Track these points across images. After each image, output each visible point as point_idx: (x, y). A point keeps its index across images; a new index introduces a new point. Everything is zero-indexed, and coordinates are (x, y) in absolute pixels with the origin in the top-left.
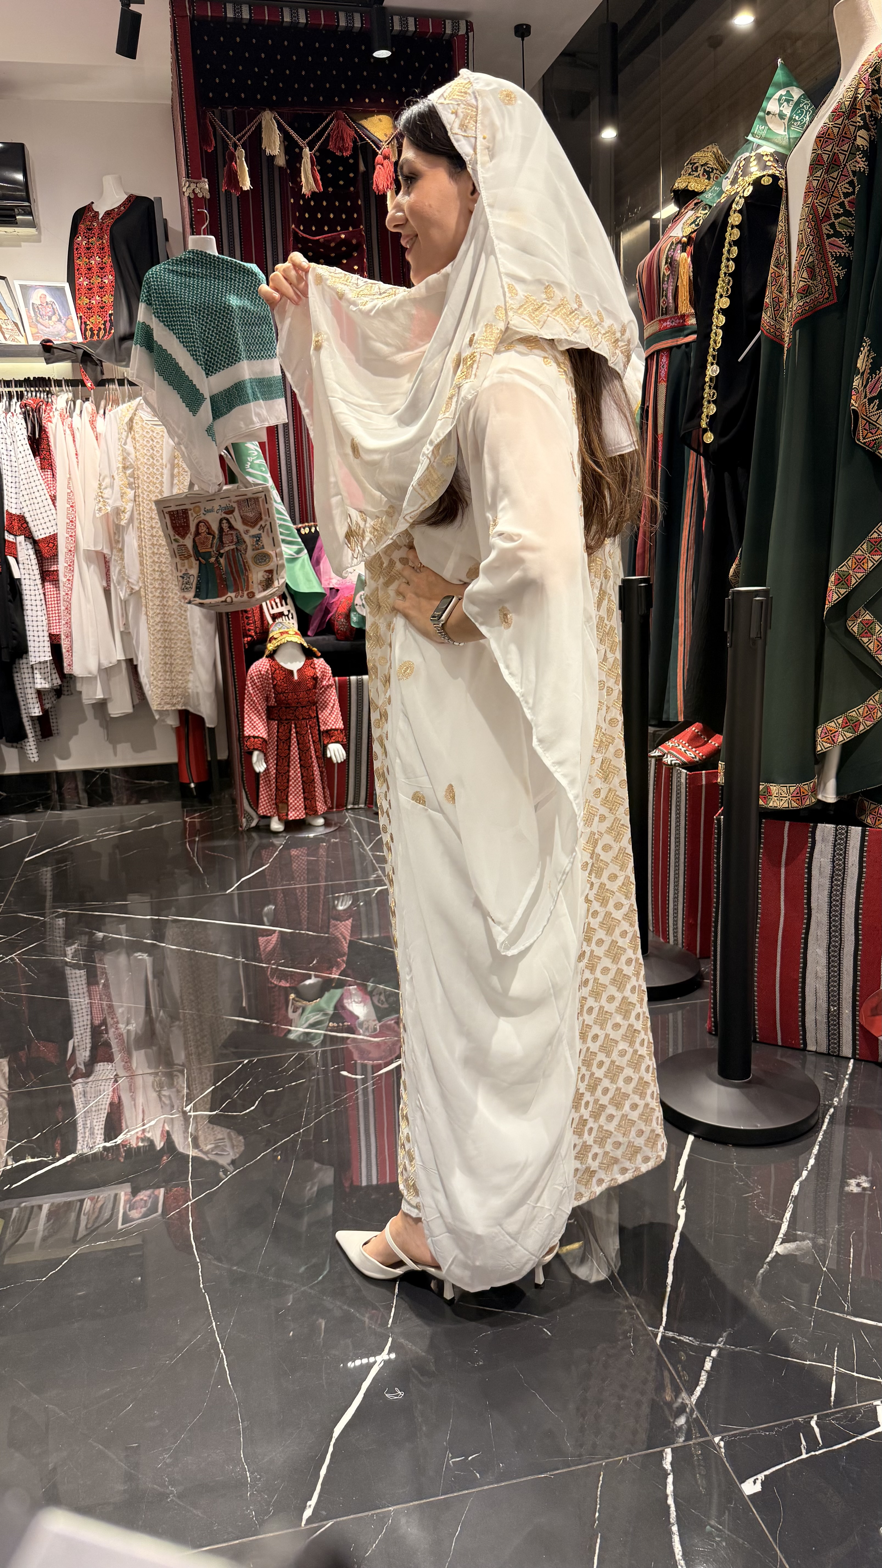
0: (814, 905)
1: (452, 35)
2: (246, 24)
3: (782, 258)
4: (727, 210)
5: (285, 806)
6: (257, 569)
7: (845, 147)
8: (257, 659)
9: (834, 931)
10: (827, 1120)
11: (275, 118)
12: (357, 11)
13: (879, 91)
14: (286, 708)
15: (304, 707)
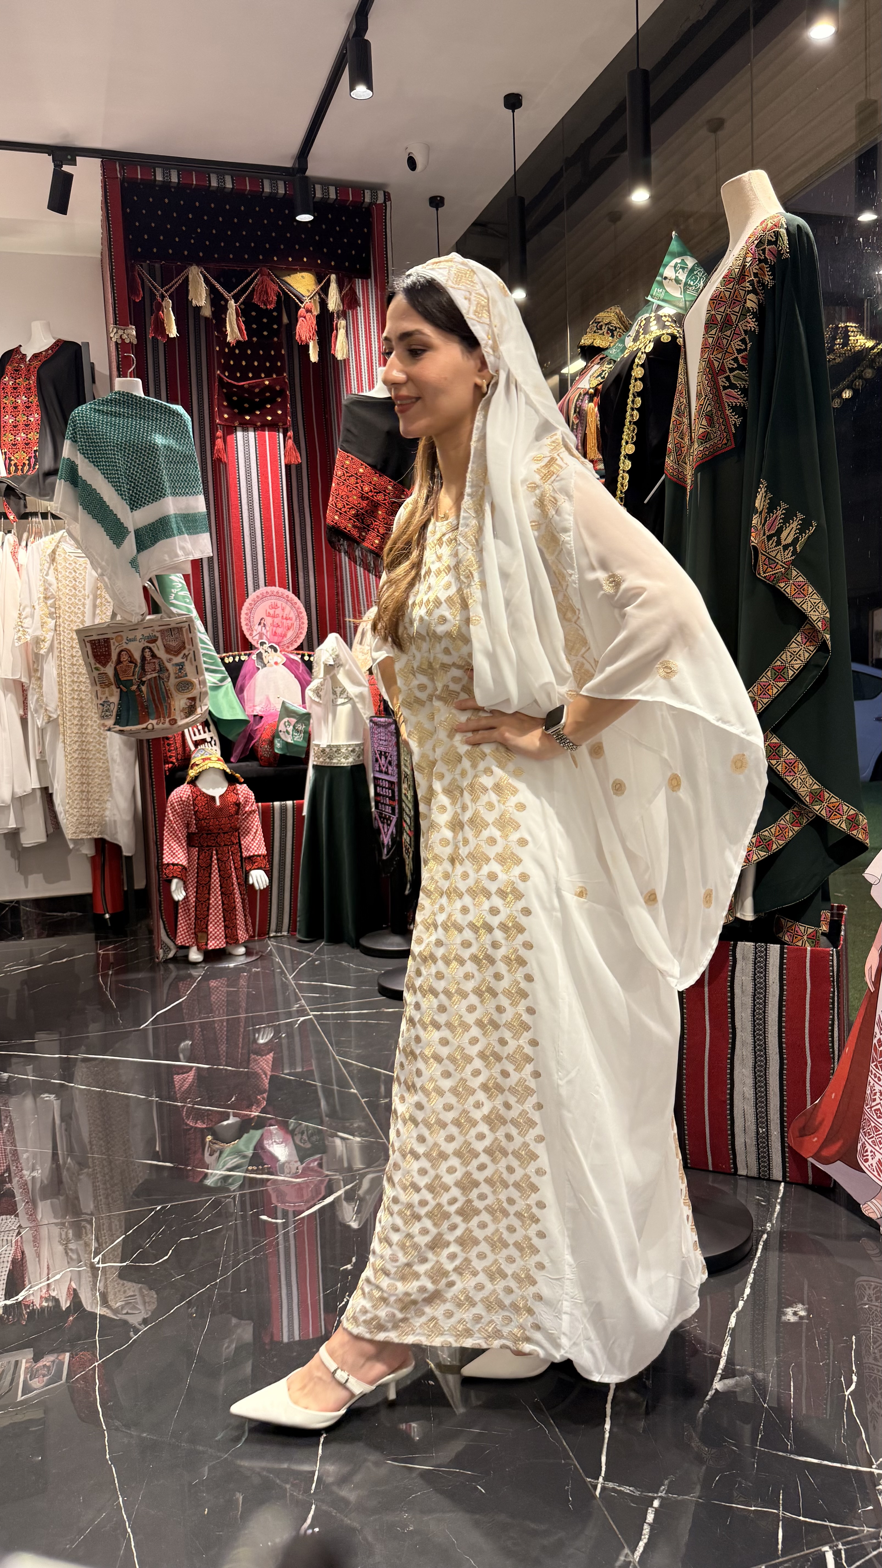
0: (738, 1024)
1: (371, 204)
2: (174, 187)
3: (683, 407)
4: (630, 364)
5: (205, 935)
7: (737, 309)
8: (179, 786)
9: (759, 1050)
10: (760, 1247)
11: (201, 272)
12: (281, 180)
13: (765, 261)
14: (207, 834)
15: (226, 833)
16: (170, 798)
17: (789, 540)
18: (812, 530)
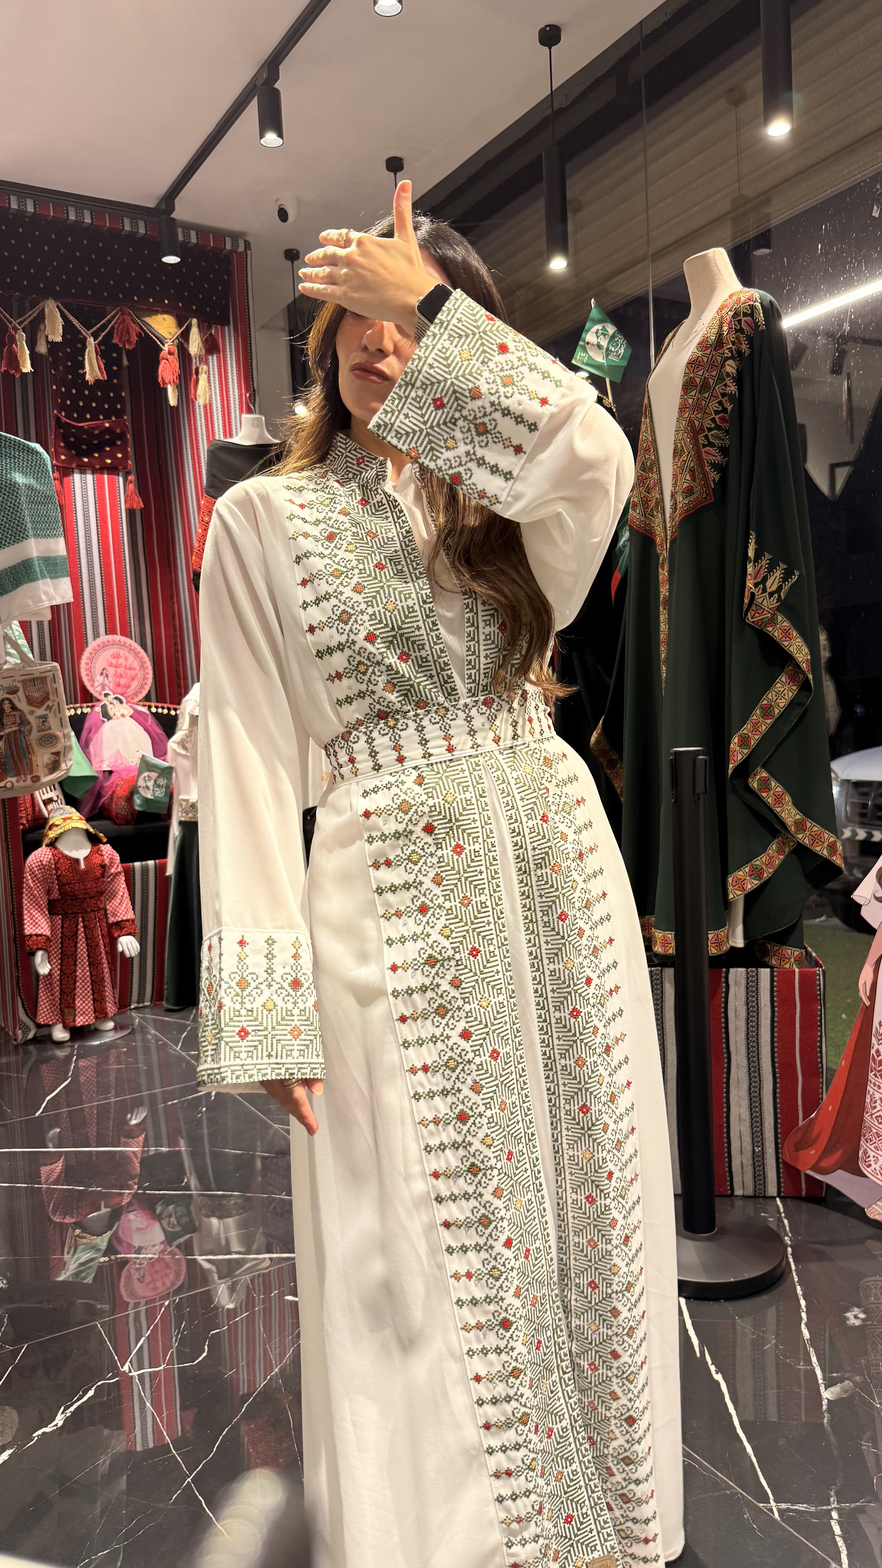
0: (732, 1048)
1: (231, 251)
2: (30, 217)
3: (648, 463)
5: (72, 1010)
6: (42, 751)
7: (714, 373)
8: (36, 848)
9: (753, 1072)
10: (791, 1260)
11: (58, 307)
12: (141, 219)
13: (741, 331)
14: (72, 900)
15: (91, 898)
16: (28, 862)
17: (774, 588)
18: (795, 578)
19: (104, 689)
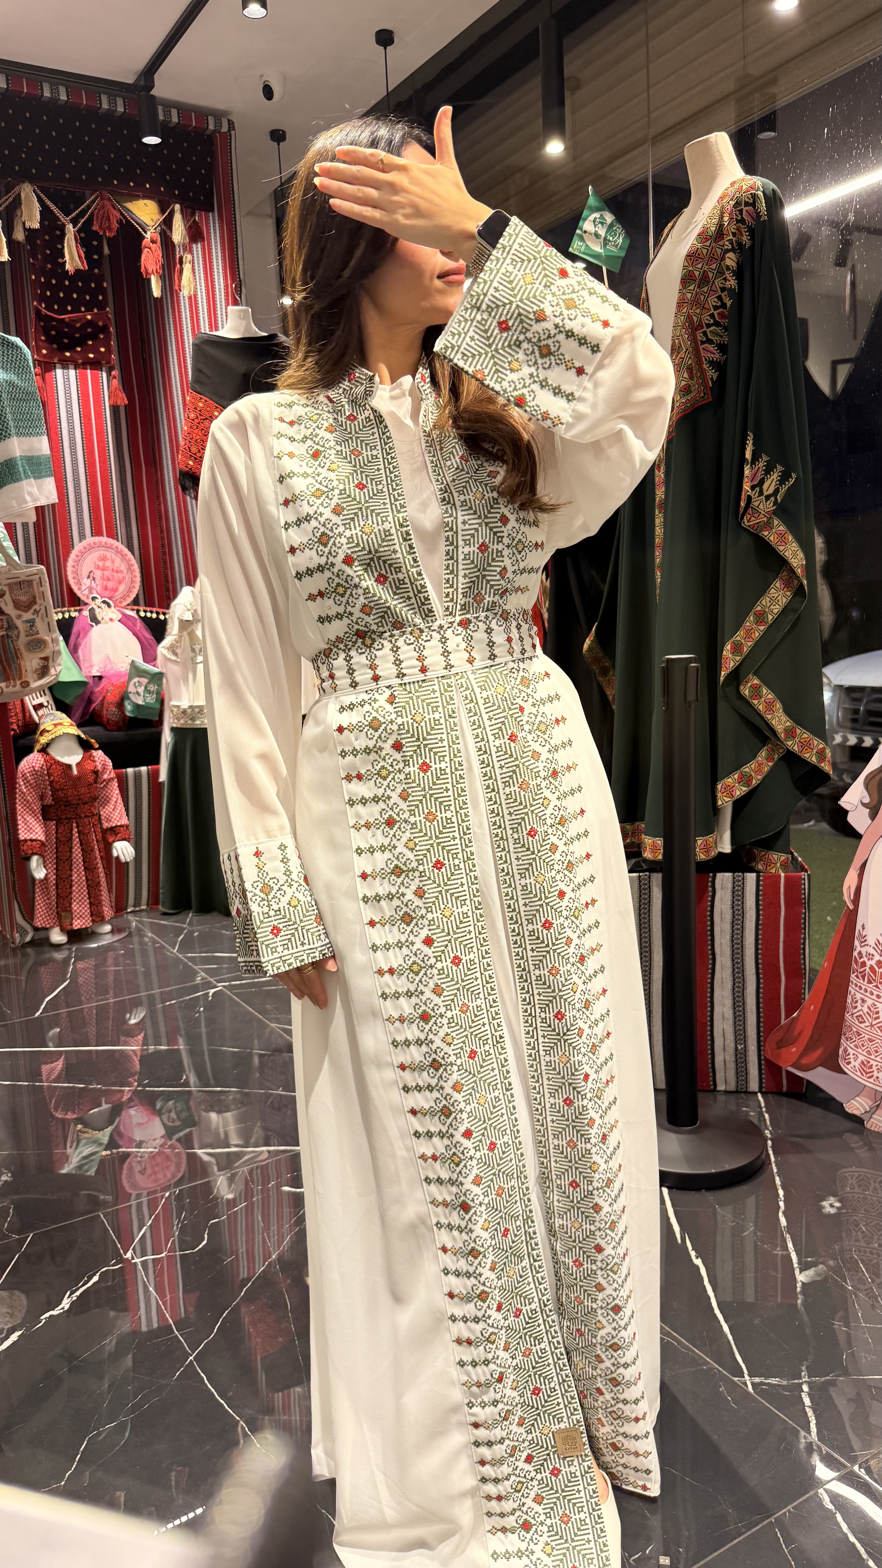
0: (717, 950)
1: (214, 132)
2: (2, 94)
5: (69, 914)
6: (31, 656)
8: (28, 754)
9: (737, 973)
10: (770, 1151)
11: (34, 191)
12: (119, 96)
13: (743, 221)
14: (66, 806)
15: (84, 804)
16: (20, 767)
17: (771, 491)
18: (792, 481)
19: (91, 592)
